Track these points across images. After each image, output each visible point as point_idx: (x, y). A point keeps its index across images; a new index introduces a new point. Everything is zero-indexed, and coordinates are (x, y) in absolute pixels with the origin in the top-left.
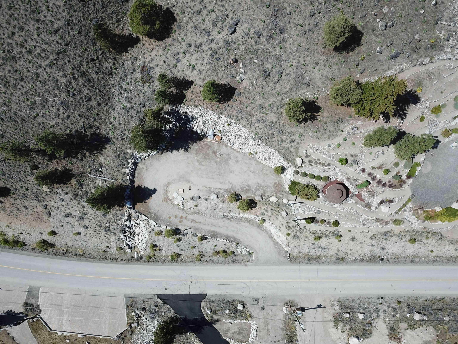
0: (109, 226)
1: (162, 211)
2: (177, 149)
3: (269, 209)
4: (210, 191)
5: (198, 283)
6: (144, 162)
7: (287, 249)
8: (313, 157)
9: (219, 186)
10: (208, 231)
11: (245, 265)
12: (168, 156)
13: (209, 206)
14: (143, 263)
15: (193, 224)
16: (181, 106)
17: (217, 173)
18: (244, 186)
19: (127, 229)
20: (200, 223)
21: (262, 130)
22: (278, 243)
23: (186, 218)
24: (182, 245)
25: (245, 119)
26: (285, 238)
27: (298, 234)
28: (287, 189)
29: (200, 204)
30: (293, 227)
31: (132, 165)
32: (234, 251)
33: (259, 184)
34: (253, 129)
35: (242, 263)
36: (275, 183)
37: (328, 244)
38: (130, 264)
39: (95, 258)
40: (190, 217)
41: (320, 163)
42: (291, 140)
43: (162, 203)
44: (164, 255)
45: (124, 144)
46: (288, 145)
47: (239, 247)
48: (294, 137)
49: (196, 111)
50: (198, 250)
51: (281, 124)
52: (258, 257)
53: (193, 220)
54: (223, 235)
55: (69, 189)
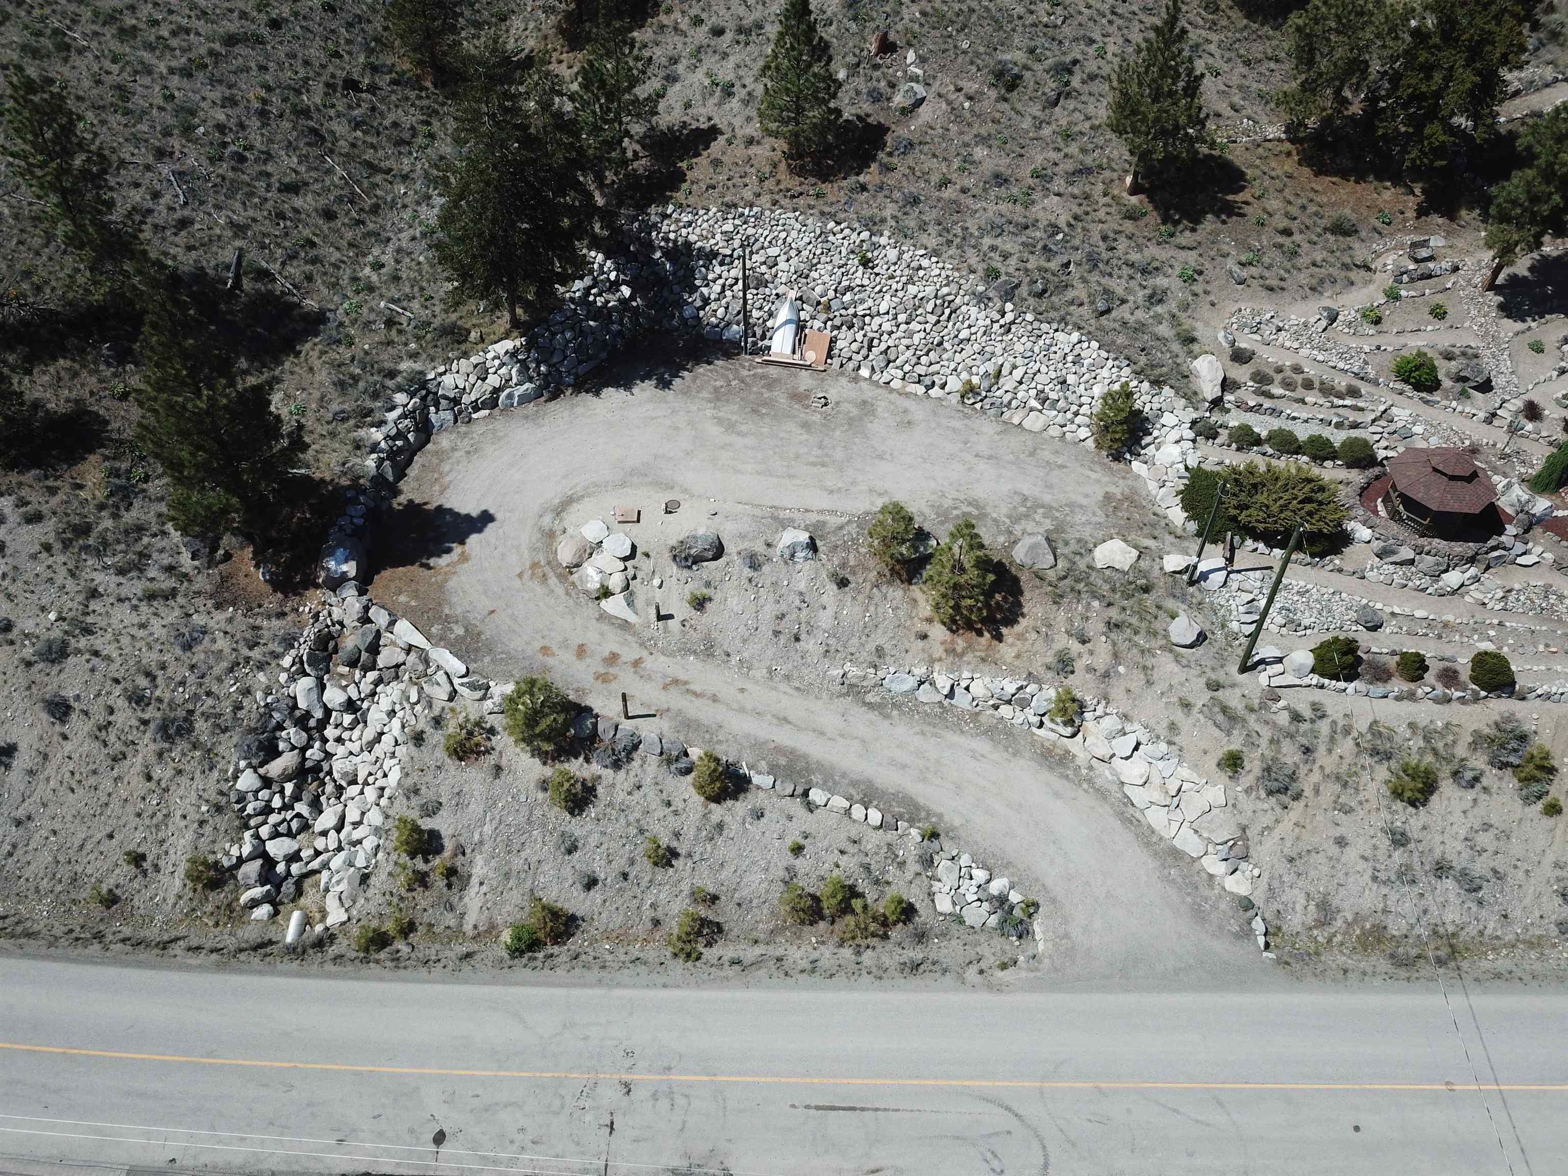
2: (625, 382)
3: (1095, 627)
4: (775, 518)
5: (670, 1095)
6: (463, 429)
7: (1239, 885)
8: (1269, 356)
9: (819, 501)
10: (758, 745)
12: (579, 410)
13: (769, 610)
14: (329, 967)
15: (675, 700)
17: (812, 459)
18: (948, 503)
20: (715, 699)
21: (1013, 261)
22: (1176, 854)
23: (637, 663)
24: (593, 840)
25: (933, 229)
26: (1215, 794)
27: (1290, 755)
28: (1177, 515)
29: (717, 596)
30: (1252, 710)
31: (404, 416)
32: (914, 896)
33: (1025, 499)
34: (973, 259)
35: (971, 973)
36: (1108, 497)
40: (658, 664)
41: (1308, 385)
42: (1148, 292)
43: (517, 583)
44: (468, 928)
45: (390, 343)
46: (1140, 315)
47: (943, 866)
48: (1161, 281)
50: (685, 887)
52: (1067, 936)
53: (676, 682)
54: (844, 775)
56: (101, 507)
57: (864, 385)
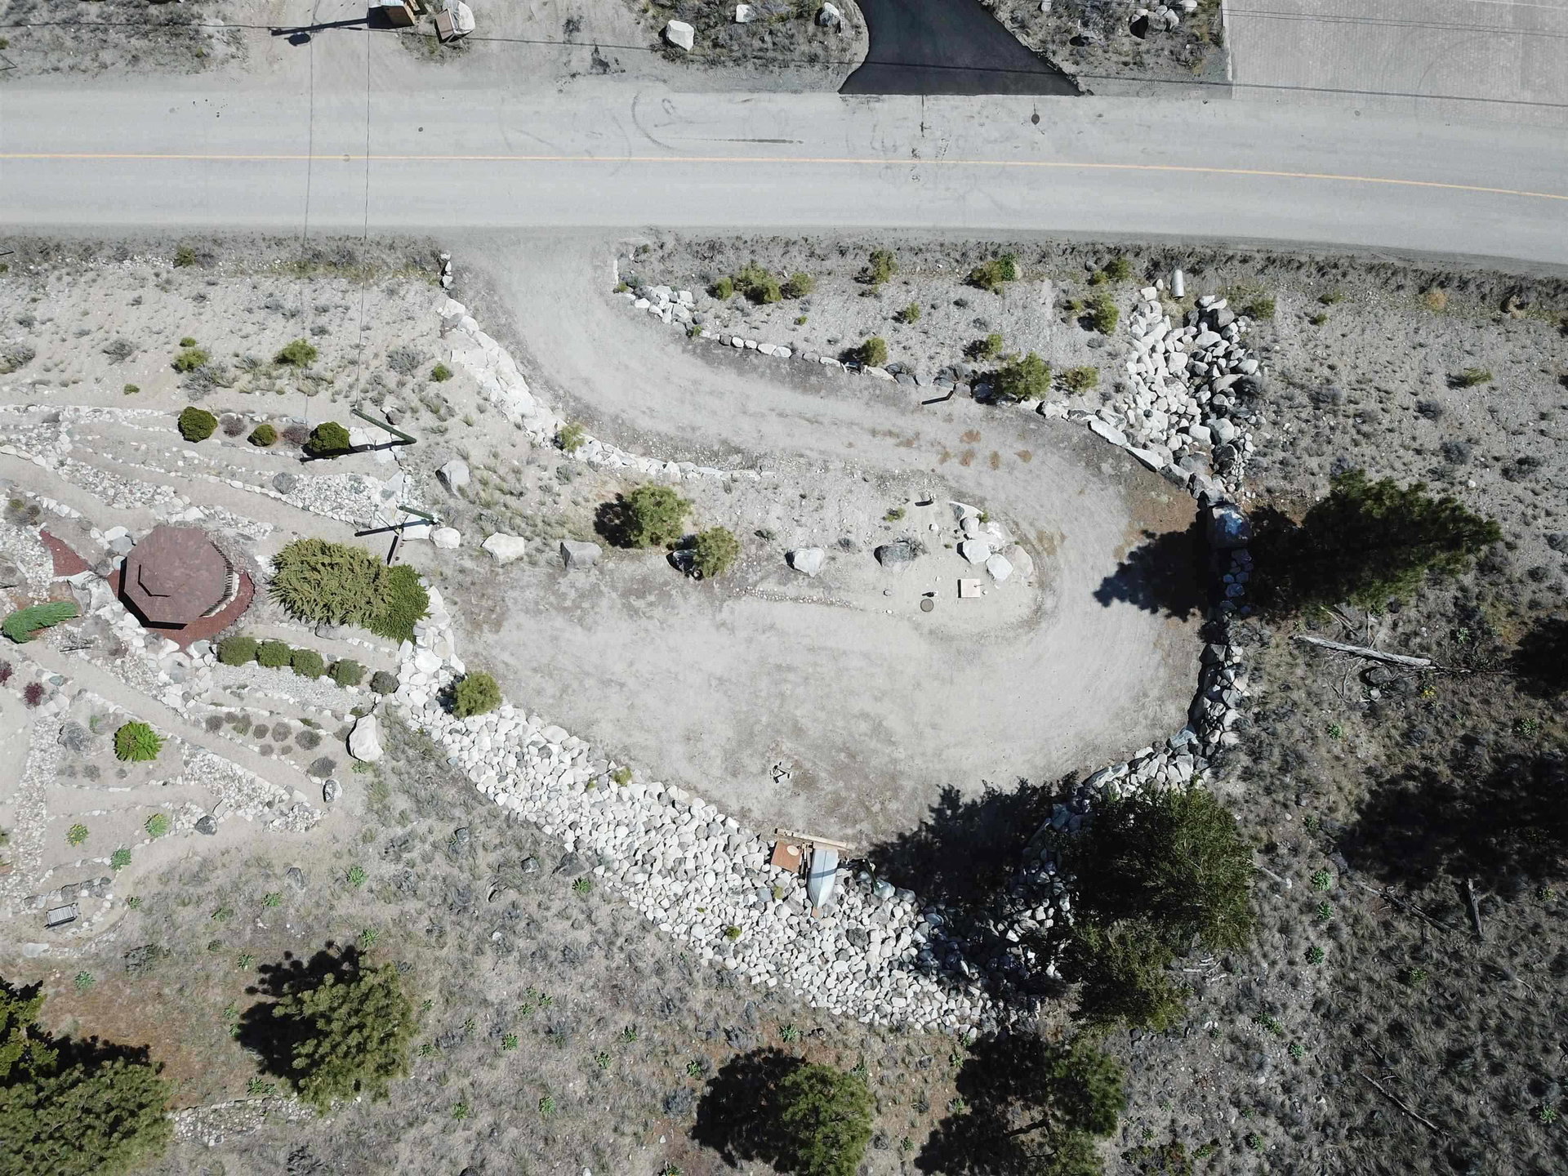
0: (1317, 418)
1: (1061, 489)
2: (994, 799)
3: (533, 496)
4: (828, 588)
5: (885, 149)
6: (1159, 733)
7: (453, 307)
8: (294, 765)
9: (784, 613)
10: (834, 390)
11: (655, 231)
12: (1040, 761)
13: (830, 512)
14: (1143, 244)
15: (908, 424)
16: (979, 1025)
17: (791, 676)
18: (658, 612)
19: (1230, 403)
20: (874, 433)
21: (556, 906)
22: (498, 336)
23: (945, 457)
24: (962, 326)
25: (646, 964)
26: (458, 357)
27: (391, 378)
28: (435, 597)
29: (878, 521)
30: (414, 411)
31: (1220, 719)
32: (708, 300)
33: (581, 621)
34: (603, 914)
35: (670, 244)
36: (497, 626)
37: (249, 329)
38: (1205, 238)
39: (1371, 269)
40: (925, 460)
41: (261, 732)
42: (406, 856)
43: (1065, 529)
44: (1048, 283)
45: (1264, 822)
46: (420, 826)
47: (686, 316)
48: (389, 869)
49: (899, 1003)
50: (885, 301)
51: (451, 939)
52: (596, 268)
53: (908, 444)
54: (762, 375)
55: (1526, 597)
56: (1480, 597)
57: (735, 807)
